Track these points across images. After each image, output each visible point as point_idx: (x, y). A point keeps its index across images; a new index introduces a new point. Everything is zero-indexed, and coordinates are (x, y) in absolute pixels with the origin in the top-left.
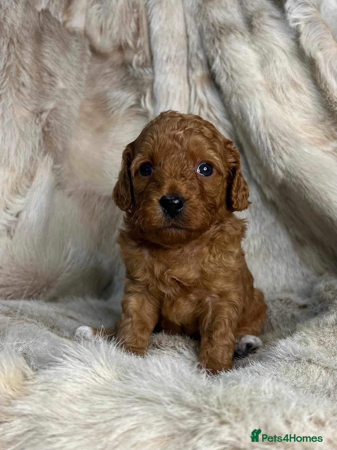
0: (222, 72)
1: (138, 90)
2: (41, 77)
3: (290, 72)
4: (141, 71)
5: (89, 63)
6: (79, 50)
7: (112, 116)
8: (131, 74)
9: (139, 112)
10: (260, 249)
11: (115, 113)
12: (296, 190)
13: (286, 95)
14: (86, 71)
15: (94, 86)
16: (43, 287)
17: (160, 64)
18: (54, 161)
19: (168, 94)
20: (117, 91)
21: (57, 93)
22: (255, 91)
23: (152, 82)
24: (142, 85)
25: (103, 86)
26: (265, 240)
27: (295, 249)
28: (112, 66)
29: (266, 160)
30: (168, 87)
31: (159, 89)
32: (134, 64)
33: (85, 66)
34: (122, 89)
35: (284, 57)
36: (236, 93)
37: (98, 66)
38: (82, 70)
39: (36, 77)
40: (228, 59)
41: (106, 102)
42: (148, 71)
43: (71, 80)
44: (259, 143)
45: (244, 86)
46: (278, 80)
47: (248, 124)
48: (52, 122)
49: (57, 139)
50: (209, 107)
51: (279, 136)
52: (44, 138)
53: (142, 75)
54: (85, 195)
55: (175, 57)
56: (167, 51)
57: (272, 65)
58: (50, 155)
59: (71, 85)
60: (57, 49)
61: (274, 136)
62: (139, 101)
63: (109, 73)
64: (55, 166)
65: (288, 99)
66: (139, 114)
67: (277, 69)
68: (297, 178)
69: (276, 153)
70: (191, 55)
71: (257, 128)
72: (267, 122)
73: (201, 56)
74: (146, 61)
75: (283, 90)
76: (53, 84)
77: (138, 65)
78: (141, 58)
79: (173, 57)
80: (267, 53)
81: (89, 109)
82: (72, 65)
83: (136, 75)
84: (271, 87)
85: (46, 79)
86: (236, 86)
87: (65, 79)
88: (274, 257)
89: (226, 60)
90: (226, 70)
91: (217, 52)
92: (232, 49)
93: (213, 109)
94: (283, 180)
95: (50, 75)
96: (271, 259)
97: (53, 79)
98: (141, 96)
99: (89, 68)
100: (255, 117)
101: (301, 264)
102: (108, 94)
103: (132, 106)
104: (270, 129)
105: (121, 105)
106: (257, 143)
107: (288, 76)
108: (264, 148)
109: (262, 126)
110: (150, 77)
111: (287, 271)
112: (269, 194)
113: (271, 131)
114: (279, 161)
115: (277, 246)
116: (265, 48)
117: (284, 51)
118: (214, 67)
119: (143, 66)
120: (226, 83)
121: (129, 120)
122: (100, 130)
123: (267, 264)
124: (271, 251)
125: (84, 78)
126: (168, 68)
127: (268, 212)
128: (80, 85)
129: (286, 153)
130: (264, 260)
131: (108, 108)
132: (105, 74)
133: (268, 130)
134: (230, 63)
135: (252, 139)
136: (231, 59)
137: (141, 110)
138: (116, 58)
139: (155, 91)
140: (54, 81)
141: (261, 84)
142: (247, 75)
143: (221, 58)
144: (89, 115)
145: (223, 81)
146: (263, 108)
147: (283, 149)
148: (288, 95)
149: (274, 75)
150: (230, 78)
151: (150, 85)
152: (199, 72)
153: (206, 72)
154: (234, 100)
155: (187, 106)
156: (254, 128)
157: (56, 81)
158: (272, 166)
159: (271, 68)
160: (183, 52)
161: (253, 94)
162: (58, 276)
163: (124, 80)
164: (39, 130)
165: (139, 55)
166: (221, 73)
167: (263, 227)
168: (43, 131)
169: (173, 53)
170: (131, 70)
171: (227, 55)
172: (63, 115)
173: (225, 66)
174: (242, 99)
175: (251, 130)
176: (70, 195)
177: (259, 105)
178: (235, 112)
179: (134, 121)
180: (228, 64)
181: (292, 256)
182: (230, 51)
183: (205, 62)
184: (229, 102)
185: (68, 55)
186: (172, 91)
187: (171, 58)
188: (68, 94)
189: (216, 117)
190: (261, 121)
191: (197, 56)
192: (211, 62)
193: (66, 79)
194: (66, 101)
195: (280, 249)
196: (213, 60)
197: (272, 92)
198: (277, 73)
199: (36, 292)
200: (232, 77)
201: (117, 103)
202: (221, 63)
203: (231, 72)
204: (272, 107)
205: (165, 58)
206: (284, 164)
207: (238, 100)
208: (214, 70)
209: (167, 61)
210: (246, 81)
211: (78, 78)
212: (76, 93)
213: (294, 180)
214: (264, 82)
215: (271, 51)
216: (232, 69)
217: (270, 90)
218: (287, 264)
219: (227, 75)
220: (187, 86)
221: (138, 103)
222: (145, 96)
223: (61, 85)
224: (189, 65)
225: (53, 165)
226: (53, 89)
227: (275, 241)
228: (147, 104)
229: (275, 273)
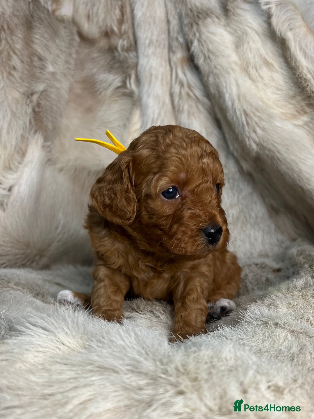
0: (200, 53)
1: (124, 72)
2: (32, 61)
3: (263, 51)
4: (126, 54)
5: (77, 48)
6: (68, 36)
7: (100, 97)
8: (117, 58)
9: (124, 92)
10: (238, 218)
11: (103, 93)
12: (269, 162)
13: (259, 74)
14: (74, 56)
15: (83, 70)
16: (36, 256)
17: (143, 48)
18: (44, 138)
19: (151, 75)
20: (105, 74)
21: (47, 76)
22: (230, 70)
23: (136, 65)
24: (128, 68)
25: (91, 69)
26: (243, 209)
27: (271, 217)
28: (100, 51)
29: (241, 134)
30: (150, 69)
31: (142, 71)
32: (119, 49)
33: (74, 50)
34: (110, 72)
35: (257, 38)
36: (212, 73)
37: (86, 51)
38: (70, 54)
39: (28, 62)
40: (205, 41)
41: (95, 84)
42: (132, 55)
43: (61, 64)
44: (235, 119)
45: (220, 65)
46: (252, 60)
47: (224, 101)
48: (43, 102)
49: (47, 118)
50: (189, 86)
51: (253, 111)
52: (35, 118)
53: (127, 59)
54: (75, 170)
55: (157, 41)
56: (149, 35)
57: (246, 46)
58: (41, 133)
59: (60, 69)
60: (46, 35)
61: (248, 111)
62: (124, 83)
63: (97, 57)
64: (45, 144)
65: (262, 78)
66: (125, 95)
67: (250, 50)
68: (269, 150)
69: (250, 127)
70: (172, 39)
71: (233, 105)
72: (242, 98)
73: (181, 40)
74: (131, 45)
75: (256, 69)
76: (43, 68)
77: (123, 49)
78: (125, 43)
79: (155, 41)
80: (242, 35)
81: (78, 91)
82: (61, 50)
83: (121, 59)
84: (245, 67)
85: (37, 63)
86: (213, 67)
87: (54, 63)
88: (251, 225)
89: (203, 42)
90: (203, 51)
91: (195, 35)
92: (209, 32)
93: (193, 89)
94: (257, 153)
95: (40, 59)
96: (249, 226)
97: (43, 63)
98: (126, 78)
99: (77, 52)
100: (230, 94)
101: (276, 231)
102: (96, 77)
103: (118, 88)
104: (244, 106)
105: (108, 87)
106: (233, 118)
107: (261, 56)
108: (239, 123)
109: (237, 103)
110: (134, 61)
111: (263, 237)
112: (245, 166)
113: (245, 107)
114: (253, 135)
115: (253, 214)
116: (239, 31)
117: (256, 32)
118: (193, 49)
119: (128, 50)
120: (203, 63)
121: (116, 100)
122: (89, 110)
123: (244, 231)
124: (248, 219)
125: (72, 62)
126: (150, 51)
127: (246, 183)
128: (69, 68)
129: (259, 127)
130: (242, 227)
131: (96, 89)
132: (93, 59)
133: (242, 106)
134: (207, 45)
135: (228, 115)
136: (208, 42)
137: (126, 91)
138: (103, 43)
139: (139, 73)
140: (43, 65)
141: (236, 63)
142: (223, 56)
143: (199, 41)
144: (78, 96)
145: (200, 62)
146: (238, 86)
147: (256, 123)
148: (261, 74)
149: (248, 56)
150: (207, 58)
151: (135, 67)
152: (179, 55)
153: (185, 54)
154: (211, 79)
155: (169, 86)
156: (229, 104)
157: (46, 64)
158: (247, 139)
159: (245, 49)
160: (164, 36)
161: (228, 73)
162: (49, 245)
163: (111, 63)
164: (29, 110)
165: (124, 40)
166: (199, 55)
167: (241, 197)
168: (34, 111)
169: (155, 38)
170: (116, 54)
171: (204, 37)
172: (53, 96)
173: (202, 48)
174: (219, 78)
175: (227, 107)
176: (61, 170)
177: (234, 83)
178: (212, 91)
179: (120, 101)
180: (205, 46)
181: (268, 224)
182: (207, 34)
183: (184, 45)
184: (206, 81)
185: (57, 41)
186: (154, 72)
187: (153, 42)
188: (58, 77)
189: (195, 96)
190: (236, 98)
191: (177, 39)
192: (190, 45)
193: (56, 63)
194: (56, 83)
195: (257, 217)
196: (192, 43)
197: (247, 71)
198: (251, 53)
199: (29, 260)
200: (209, 57)
201: (104, 85)
202: (199, 45)
203: (208, 53)
204: (246, 84)
205: (147, 42)
206: (258, 137)
207: (215, 79)
208: (193, 52)
209: (149, 45)
210: (222, 61)
211: (67, 62)
212: (65, 75)
213: (267, 152)
214: (239, 62)
215: (245, 33)
216: (209, 50)
217: (245, 69)
218: (263, 231)
219: (205, 56)
220: (168, 67)
221: (124, 85)
222: (130, 78)
223: (51, 68)
224: (170, 49)
225: (43, 143)
226: (43, 72)
227: (252, 210)
228: (132, 85)
229: (252, 239)
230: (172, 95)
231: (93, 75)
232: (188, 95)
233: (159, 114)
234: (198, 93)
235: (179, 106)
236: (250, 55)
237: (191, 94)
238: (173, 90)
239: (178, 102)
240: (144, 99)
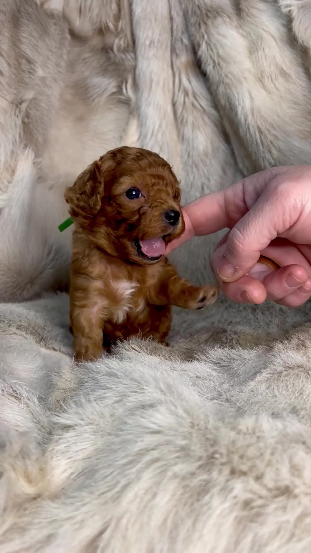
0: (209, 60)
1: (120, 76)
2: (19, 64)
3: (279, 58)
4: (123, 56)
5: (68, 49)
6: (59, 34)
7: (93, 104)
8: (112, 59)
9: (121, 99)
11: (96, 101)
13: (275, 85)
14: (65, 57)
15: (73, 72)
16: (27, 284)
17: (143, 49)
18: (35, 154)
19: (152, 81)
20: (98, 77)
21: (37, 81)
22: (242, 79)
23: (135, 68)
24: (124, 71)
25: (83, 72)
28: (92, 51)
29: (255, 154)
30: (151, 73)
31: (141, 75)
32: (115, 49)
33: (65, 51)
34: (103, 75)
35: (273, 44)
36: (223, 82)
37: (77, 50)
38: (61, 56)
39: (15, 65)
40: (214, 45)
41: (87, 89)
42: (130, 56)
43: (51, 67)
44: (248, 136)
45: (232, 74)
46: (267, 69)
47: (236, 114)
48: (32, 112)
49: (38, 130)
51: (268, 129)
52: (24, 130)
53: (123, 61)
55: (159, 41)
56: (150, 34)
57: (261, 53)
58: (31, 147)
59: (50, 72)
60: (35, 34)
61: (263, 129)
62: (120, 88)
63: (89, 57)
64: (36, 160)
65: (277, 89)
66: (121, 102)
67: (266, 57)
69: (265, 147)
70: (176, 39)
71: (246, 120)
72: (255, 113)
73: (186, 41)
74: (128, 46)
75: (272, 79)
76: (32, 72)
77: (119, 50)
78: (122, 42)
79: (156, 41)
80: (257, 40)
81: (68, 97)
82: (51, 51)
83: (117, 61)
84: (260, 76)
85: (25, 66)
86: (223, 75)
87: (44, 66)
89: (212, 46)
90: (213, 57)
91: (203, 37)
92: (219, 34)
93: (198, 97)
95: (29, 62)
97: (32, 66)
98: (122, 82)
99: (69, 53)
100: (243, 108)
102: (88, 81)
103: (113, 94)
104: (258, 121)
105: (103, 92)
106: (246, 135)
107: (277, 65)
108: (253, 141)
109: (250, 117)
110: (132, 63)
113: (259, 123)
114: (268, 156)
116: (253, 34)
117: (273, 36)
118: (200, 53)
119: (125, 51)
120: (212, 71)
121: (110, 108)
122: (81, 119)
125: (63, 64)
126: (151, 53)
128: (59, 72)
129: (275, 146)
131: (89, 95)
132: (84, 59)
133: (256, 123)
134: (217, 49)
135: (240, 130)
136: (218, 46)
137: (123, 97)
138: (96, 41)
139: (137, 78)
140: (33, 69)
141: (250, 72)
142: (235, 62)
143: (208, 44)
144: (68, 103)
145: (209, 69)
146: (251, 98)
147: (271, 142)
148: (277, 85)
149: (263, 64)
150: (217, 65)
151: (132, 71)
152: (183, 59)
153: (191, 57)
154: (221, 89)
155: (171, 94)
156: (242, 119)
157: (35, 68)
158: (261, 160)
159: (260, 56)
160: (166, 37)
161: (240, 83)
162: (41, 272)
163: (104, 65)
164: (19, 122)
165: (121, 39)
166: (207, 60)
168: (23, 122)
169: (156, 37)
170: (112, 55)
171: (213, 41)
172: (43, 105)
173: (211, 53)
174: (230, 89)
175: (239, 122)
176: (51, 188)
177: (247, 95)
178: (222, 102)
179: (117, 110)
180: (214, 50)
182: (216, 36)
183: (190, 47)
184: (216, 90)
185: (47, 40)
186: (155, 78)
187: (154, 43)
188: (48, 82)
189: (201, 106)
190: (249, 113)
191: (182, 40)
192: (196, 48)
193: (46, 67)
194: (46, 89)
196: (199, 46)
197: (261, 81)
198: (266, 60)
200: (219, 64)
201: (97, 90)
202: (207, 49)
203: (217, 59)
205: (148, 43)
206: (273, 158)
207: (225, 89)
208: (200, 57)
209: (150, 46)
210: (234, 69)
211: (58, 65)
212: (55, 80)
214: (253, 70)
215: (260, 37)
216: (219, 56)
217: (259, 78)
219: (214, 61)
220: (170, 72)
221: (120, 91)
222: (126, 83)
223: (40, 73)
224: (173, 50)
225: (34, 159)
226: (33, 77)
228: (129, 91)
230: (174, 105)
231: (86, 78)
232: (193, 105)
233: (160, 126)
234: (205, 103)
235: (183, 117)
236: (265, 64)
237: (196, 104)
238: (176, 99)
239: (182, 112)
240: (143, 108)
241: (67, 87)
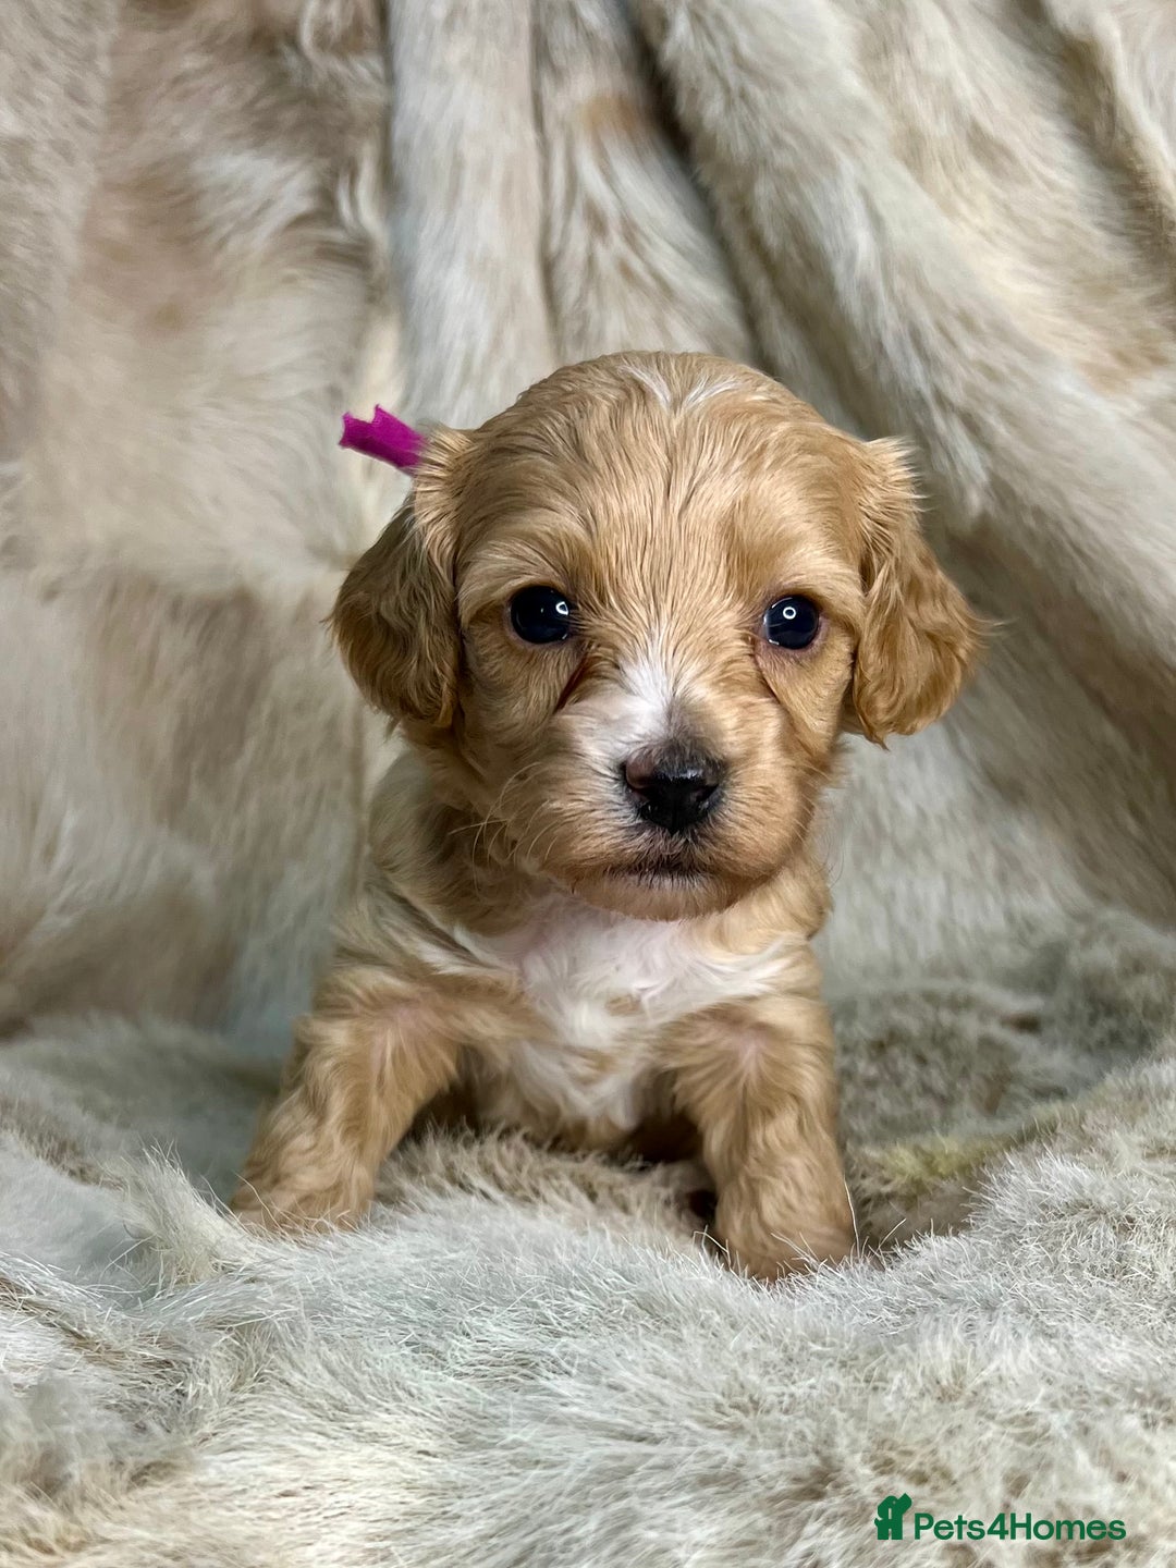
0: (706, 77)
1: (323, 150)
4: (339, 68)
5: (115, 32)
7: (219, 261)
8: (295, 80)
9: (328, 243)
11: (233, 246)
14: (104, 65)
15: (137, 130)
17: (422, 38)
19: (458, 164)
20: (236, 153)
23: (385, 120)
24: (341, 131)
25: (175, 132)
28: (208, 45)
30: (456, 135)
31: (416, 141)
32: (306, 37)
33: (102, 40)
34: (258, 144)
36: (767, 166)
37: (148, 40)
38: (88, 57)
41: (192, 199)
42: (366, 69)
43: (47, 99)
50: (630, 233)
53: (341, 89)
54: (113, 595)
55: (484, 6)
59: (44, 122)
62: (327, 197)
63: (199, 73)
66: (329, 253)
74: (358, 26)
77: (322, 42)
78: (334, 11)
79: (473, 7)
81: (117, 229)
83: (314, 86)
86: (765, 139)
88: (898, 852)
90: (717, 65)
93: (647, 245)
94: (984, 525)
96: (887, 857)
98: (335, 175)
99: (116, 50)
101: (1002, 878)
102: (198, 167)
103: (301, 221)
105: (259, 212)
110: (376, 97)
111: (948, 901)
119: (345, 45)
121: (290, 280)
122: (169, 320)
123: (869, 879)
125: (96, 91)
126: (455, 52)
128: (81, 123)
130: (858, 862)
131: (199, 226)
132: (178, 79)
134: (727, 32)
137: (338, 236)
139: (397, 155)
144: (117, 253)
145: (710, 111)
146: (876, 218)
151: (377, 130)
152: (584, 86)
162: (25, 927)
163: (262, 104)
166: (698, 81)
170: (292, 63)
173: (710, 49)
176: (51, 593)
179: (314, 285)
180: (721, 38)
186: (472, 153)
187: (465, 14)
188: (37, 160)
189: (657, 277)
192: (652, 33)
194: (29, 188)
195: (922, 814)
200: (747, 99)
201: (236, 204)
202: (697, 38)
203: (739, 78)
205: (439, 11)
207: (780, 192)
208: (670, 67)
209: (449, 24)
210: (799, 108)
211: (75, 94)
212: (67, 156)
216: (740, 62)
218: (948, 877)
219: (724, 88)
220: (530, 135)
221: (325, 209)
222: (354, 176)
223: (8, 121)
227: (904, 786)
228: (363, 209)
229: (901, 916)
230: (548, 268)
231: (185, 158)
232: (626, 271)
233: (497, 343)
235: (584, 317)
236: (917, 106)
237: (636, 265)
238: (554, 245)
239: (581, 299)
240: (424, 273)
241: (109, 186)
